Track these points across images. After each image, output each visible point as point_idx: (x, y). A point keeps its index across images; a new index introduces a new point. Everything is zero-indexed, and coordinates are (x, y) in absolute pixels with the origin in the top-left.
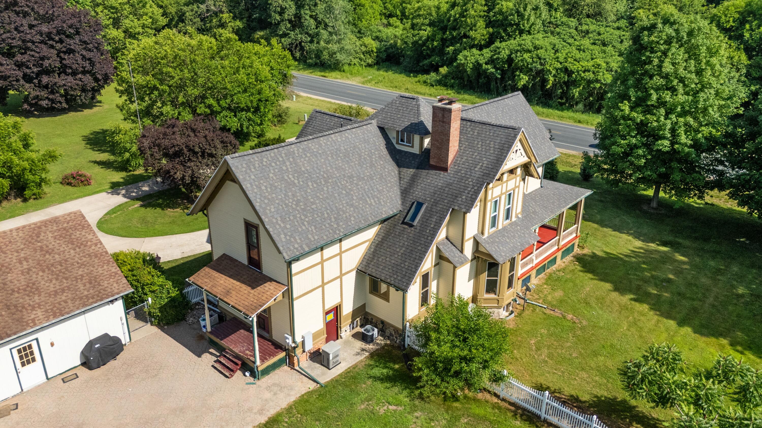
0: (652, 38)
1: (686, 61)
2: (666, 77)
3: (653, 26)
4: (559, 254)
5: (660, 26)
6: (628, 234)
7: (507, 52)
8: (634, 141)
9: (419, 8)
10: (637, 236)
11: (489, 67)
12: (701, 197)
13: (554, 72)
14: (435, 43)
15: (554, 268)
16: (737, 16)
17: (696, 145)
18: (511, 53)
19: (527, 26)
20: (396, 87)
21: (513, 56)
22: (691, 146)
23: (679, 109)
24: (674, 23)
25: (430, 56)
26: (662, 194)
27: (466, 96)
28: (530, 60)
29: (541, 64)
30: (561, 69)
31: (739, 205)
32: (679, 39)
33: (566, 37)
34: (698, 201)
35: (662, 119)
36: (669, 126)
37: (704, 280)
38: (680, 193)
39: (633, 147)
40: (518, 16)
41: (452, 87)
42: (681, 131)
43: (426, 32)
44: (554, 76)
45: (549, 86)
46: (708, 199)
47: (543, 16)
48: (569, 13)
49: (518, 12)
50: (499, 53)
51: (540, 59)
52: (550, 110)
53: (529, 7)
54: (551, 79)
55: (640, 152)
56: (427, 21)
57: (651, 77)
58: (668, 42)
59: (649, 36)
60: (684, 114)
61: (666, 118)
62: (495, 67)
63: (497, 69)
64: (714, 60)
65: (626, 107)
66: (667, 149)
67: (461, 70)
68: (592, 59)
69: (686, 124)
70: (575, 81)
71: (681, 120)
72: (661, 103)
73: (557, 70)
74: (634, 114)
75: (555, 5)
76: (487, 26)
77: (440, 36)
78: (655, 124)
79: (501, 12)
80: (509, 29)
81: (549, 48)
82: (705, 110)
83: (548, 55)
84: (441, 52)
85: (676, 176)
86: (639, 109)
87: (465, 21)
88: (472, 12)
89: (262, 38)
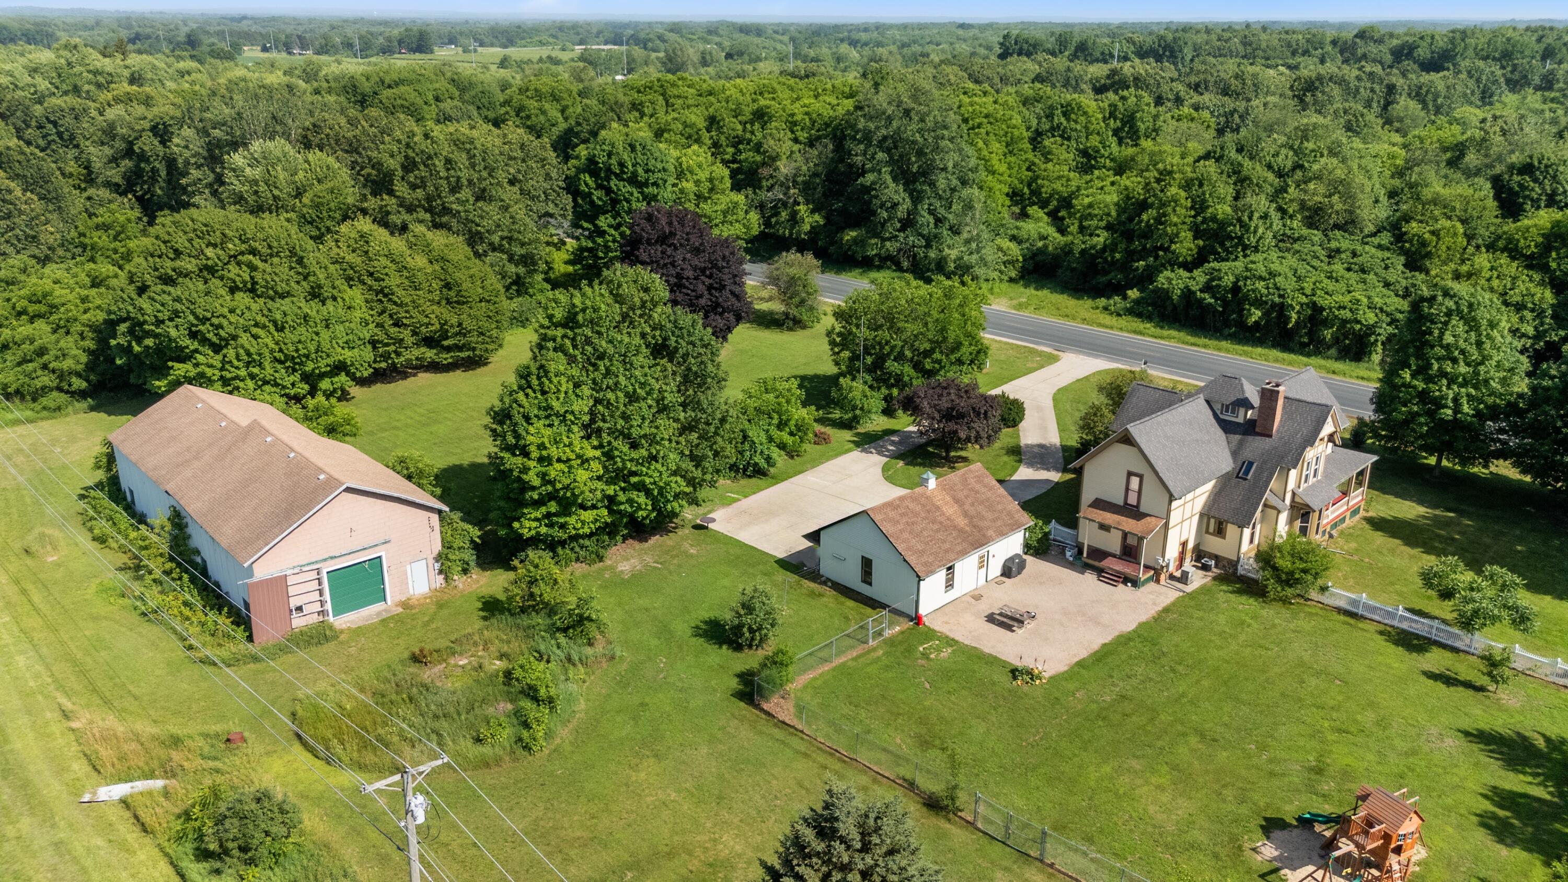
0: (1432, 311)
1: (1467, 332)
2: (1447, 347)
3: (1433, 298)
4: (1348, 514)
5: (1440, 298)
6: (1411, 500)
7: (1232, 278)
8: (1415, 408)
9: (1090, 206)
10: (1421, 502)
11: (1206, 296)
12: (1486, 466)
13: (1298, 308)
14: (1118, 256)
15: (1344, 525)
16: (1540, 240)
17: (1479, 414)
18: (1238, 280)
19: (1253, 241)
20: (1067, 316)
21: (1241, 283)
22: (1473, 416)
23: (1460, 380)
24: (1455, 295)
25: (1106, 273)
26: (1445, 463)
27: (1173, 333)
28: (1264, 291)
29: (1280, 296)
30: (1307, 305)
31: (1521, 472)
32: (1459, 312)
33: (1309, 257)
34: (1484, 471)
35: (1444, 388)
36: (1451, 396)
37: (1487, 540)
38: (1464, 462)
39: (1415, 415)
40: (1241, 226)
41: (1149, 318)
42: (1464, 401)
43: (1101, 239)
44: (1298, 312)
45: (1290, 325)
46: (1493, 469)
47: (1274, 227)
48: (1311, 223)
49: (1239, 220)
50: (1220, 279)
51: (1278, 289)
52: (1292, 356)
53: (1256, 215)
54: (1294, 316)
55: (1422, 420)
56: (1103, 224)
57: (1432, 347)
58: (1449, 314)
59: (1430, 307)
60: (1465, 384)
61: (1449, 387)
62: (1213, 297)
63: (1216, 299)
64: (1495, 333)
65: (1407, 375)
66: (1450, 418)
67: (1162, 296)
68: (1349, 292)
69: (1468, 395)
70: (1327, 319)
71: (1463, 390)
72: (1443, 374)
73: (1302, 305)
74: (1415, 382)
75: (1291, 211)
76: (1195, 238)
77: (1123, 246)
78: (1437, 394)
79: (1214, 219)
80: (1228, 244)
81: (1290, 275)
82: (1486, 381)
83: (1288, 284)
84: (1125, 266)
85: (1460, 445)
86: (1420, 377)
87: (1164, 230)
88: (1175, 219)
89: (855, 241)
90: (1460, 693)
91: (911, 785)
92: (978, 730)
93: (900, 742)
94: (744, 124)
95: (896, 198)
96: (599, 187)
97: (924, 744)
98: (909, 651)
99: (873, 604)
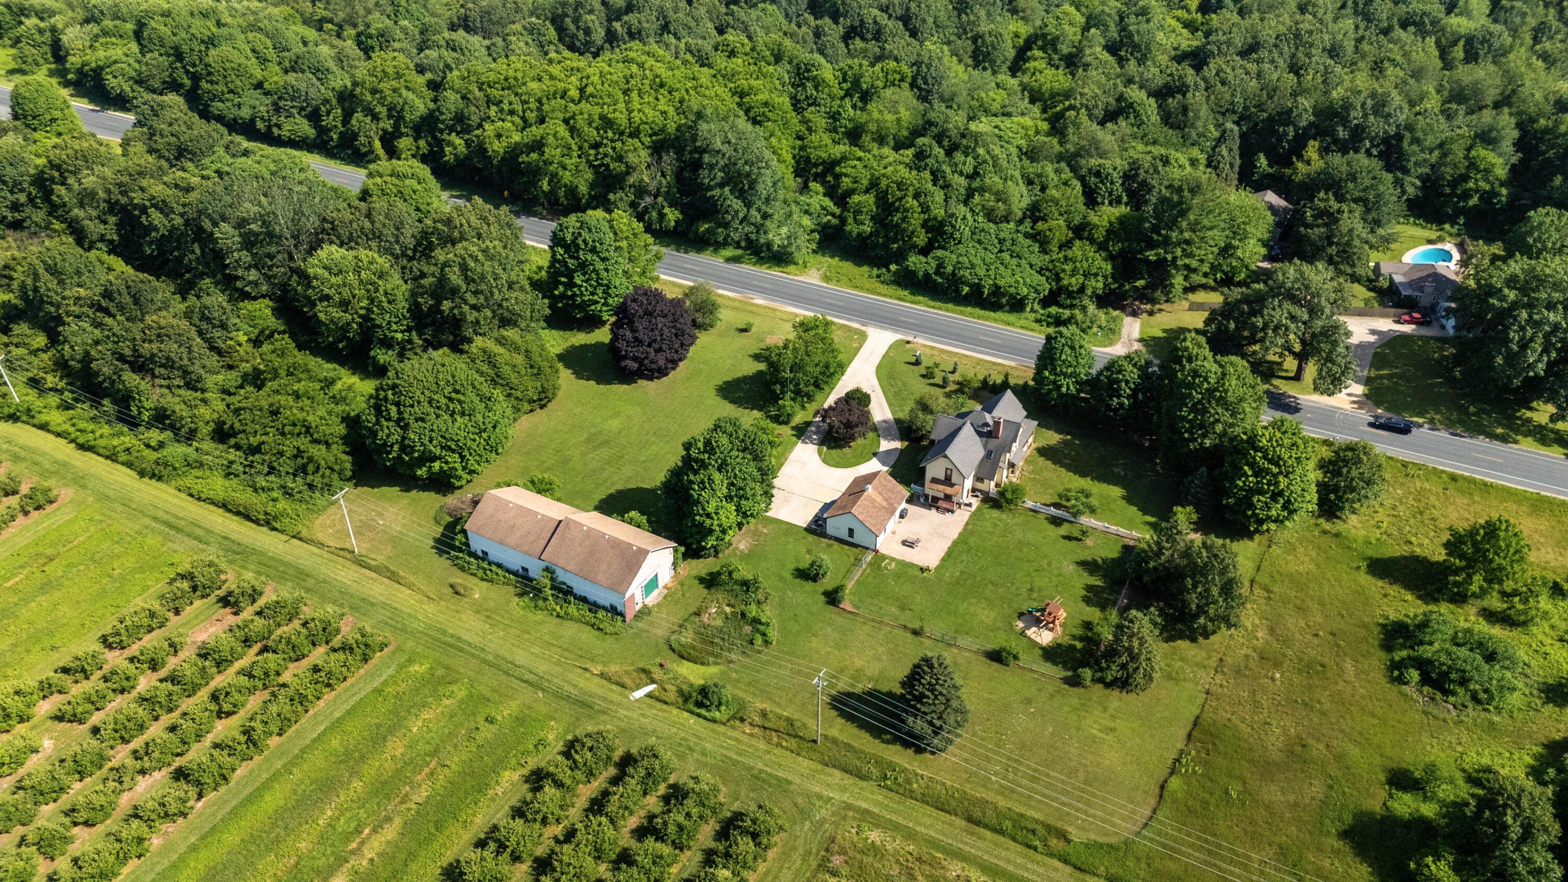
7: (951, 265)
11: (938, 277)
14: (880, 239)
18: (954, 267)
19: (959, 236)
21: (956, 270)
25: (875, 251)
28: (969, 276)
29: (978, 280)
30: (993, 285)
40: (951, 226)
41: (905, 288)
44: (988, 288)
45: (984, 296)
47: (969, 223)
50: (943, 265)
51: (977, 276)
53: (959, 219)
54: (986, 291)
62: (942, 278)
63: (944, 280)
67: (912, 273)
68: (1013, 278)
70: (1003, 292)
73: (990, 285)
75: (977, 211)
76: (926, 232)
77: (883, 233)
79: (935, 219)
80: (945, 237)
83: (982, 274)
87: (907, 227)
88: (913, 221)
89: (707, 230)
90: (1074, 543)
91: (905, 627)
92: (918, 598)
93: (894, 610)
94: (597, 129)
95: (736, 207)
96: (571, 257)
97: (902, 609)
98: (879, 567)
99: (856, 546)
